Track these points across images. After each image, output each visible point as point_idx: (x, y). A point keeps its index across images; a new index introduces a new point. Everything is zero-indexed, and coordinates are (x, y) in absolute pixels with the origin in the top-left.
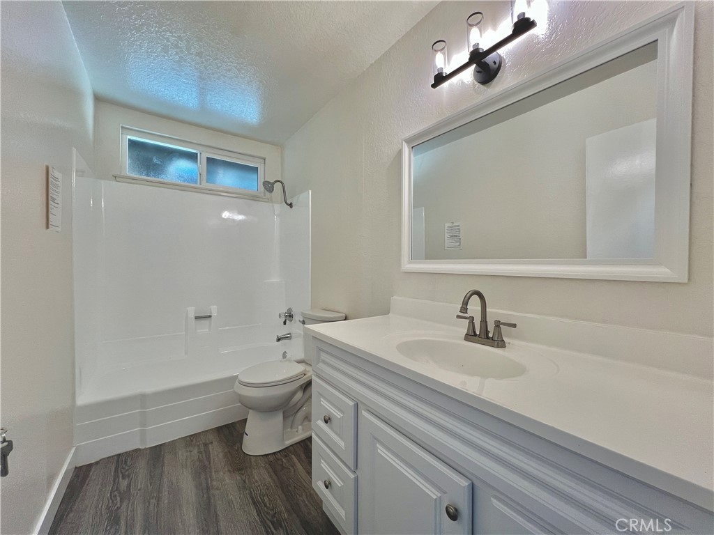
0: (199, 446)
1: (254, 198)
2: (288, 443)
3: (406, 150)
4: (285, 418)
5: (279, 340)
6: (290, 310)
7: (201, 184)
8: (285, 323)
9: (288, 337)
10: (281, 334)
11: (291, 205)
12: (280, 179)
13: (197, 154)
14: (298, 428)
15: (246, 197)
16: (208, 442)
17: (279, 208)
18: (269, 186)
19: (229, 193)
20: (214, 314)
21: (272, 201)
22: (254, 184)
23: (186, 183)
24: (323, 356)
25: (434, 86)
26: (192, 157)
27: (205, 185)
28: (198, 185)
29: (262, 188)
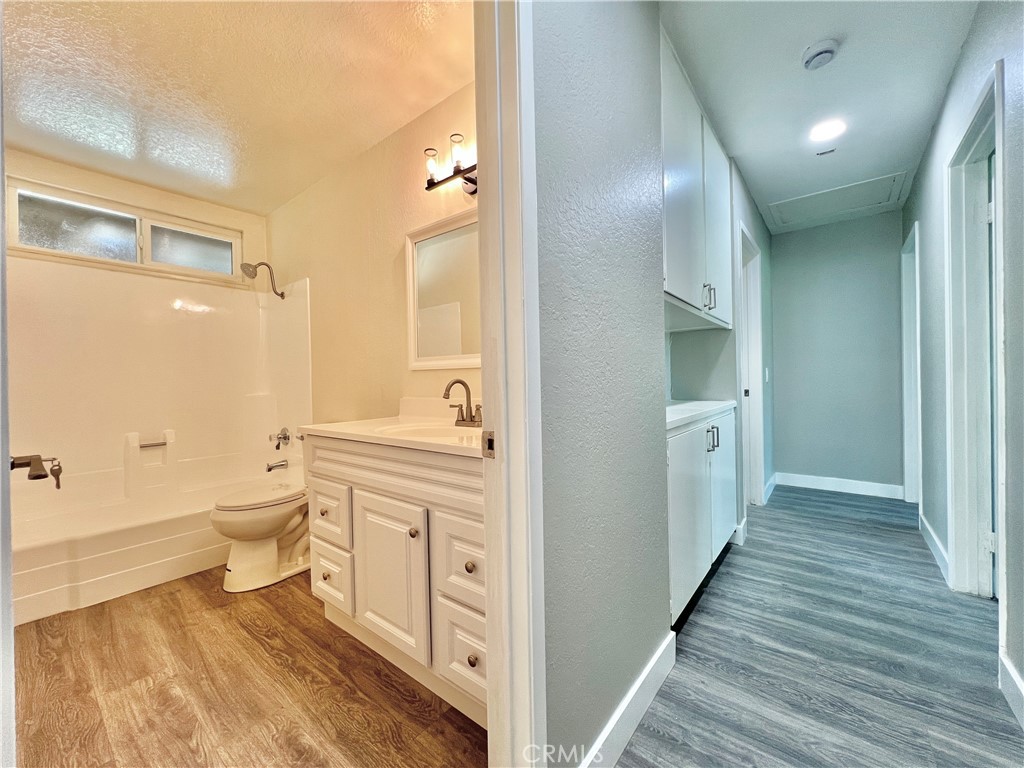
0: (161, 596)
1: (228, 284)
2: (285, 575)
3: (409, 245)
4: (280, 549)
5: (270, 470)
6: (284, 430)
7: (142, 262)
8: (278, 447)
9: (283, 465)
10: (271, 463)
11: (282, 295)
12: (265, 261)
13: (135, 220)
14: (297, 560)
15: (212, 282)
16: (173, 591)
17: (265, 297)
18: (250, 271)
19: (186, 276)
20: (170, 440)
21: (254, 289)
22: (225, 265)
23: (117, 261)
24: (320, 453)
25: (427, 189)
26: (128, 224)
27: (148, 264)
28: (138, 264)
29: (238, 271)
